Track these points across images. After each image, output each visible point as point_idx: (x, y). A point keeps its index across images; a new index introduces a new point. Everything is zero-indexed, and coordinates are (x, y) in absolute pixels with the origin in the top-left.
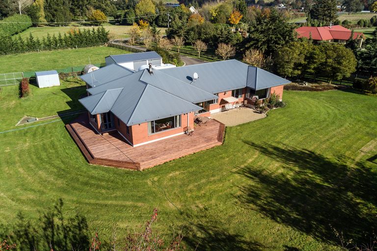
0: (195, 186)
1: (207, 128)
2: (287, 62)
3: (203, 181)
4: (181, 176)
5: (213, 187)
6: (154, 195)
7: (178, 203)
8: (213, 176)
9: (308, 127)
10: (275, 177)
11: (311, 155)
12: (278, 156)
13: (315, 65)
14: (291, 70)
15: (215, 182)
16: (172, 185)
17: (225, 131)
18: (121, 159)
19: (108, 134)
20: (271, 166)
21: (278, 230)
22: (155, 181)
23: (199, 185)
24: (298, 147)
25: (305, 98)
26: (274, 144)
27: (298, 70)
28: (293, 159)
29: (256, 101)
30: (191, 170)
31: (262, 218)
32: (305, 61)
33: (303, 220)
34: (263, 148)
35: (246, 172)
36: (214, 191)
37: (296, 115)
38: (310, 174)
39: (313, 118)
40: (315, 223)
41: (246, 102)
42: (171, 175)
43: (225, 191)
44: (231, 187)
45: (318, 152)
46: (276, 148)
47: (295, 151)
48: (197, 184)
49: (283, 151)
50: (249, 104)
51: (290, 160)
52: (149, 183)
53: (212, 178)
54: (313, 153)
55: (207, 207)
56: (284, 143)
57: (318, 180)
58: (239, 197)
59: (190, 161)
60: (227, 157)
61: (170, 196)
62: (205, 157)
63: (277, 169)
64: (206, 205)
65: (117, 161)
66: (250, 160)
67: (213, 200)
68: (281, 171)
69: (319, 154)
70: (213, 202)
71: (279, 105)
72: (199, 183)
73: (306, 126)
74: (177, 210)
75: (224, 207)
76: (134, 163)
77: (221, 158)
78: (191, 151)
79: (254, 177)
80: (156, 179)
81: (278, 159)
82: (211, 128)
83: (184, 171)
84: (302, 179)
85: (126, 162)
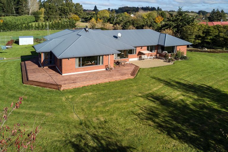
0: (101, 104)
1: (125, 68)
2: (190, 35)
3: (111, 100)
4: (93, 96)
5: (118, 105)
6: (64, 108)
7: (82, 115)
8: (120, 97)
9: (207, 71)
10: (175, 101)
11: (209, 88)
12: (180, 88)
13: (211, 37)
14: (194, 40)
15: (120, 102)
16: (82, 102)
17: (139, 71)
18: (48, 82)
19: (48, 67)
20: (173, 94)
21: (174, 146)
22: (69, 98)
23: (106, 103)
24: (198, 83)
25: (205, 56)
26: (177, 80)
27: (199, 40)
28: (193, 90)
29: (166, 55)
30: (102, 92)
31: (159, 133)
32: (203, 34)
33: (201, 138)
34: (168, 82)
35: (149, 97)
36: (118, 108)
37: (197, 64)
38: (208, 102)
39: (211, 66)
40: (214, 142)
41: (158, 55)
42: (84, 95)
43: (128, 109)
44: (134, 106)
45: (215, 87)
46: (178, 83)
47: (195, 85)
48: (104, 102)
49: (184, 85)
50: (161, 56)
51: (190, 91)
52: (64, 99)
53: (119, 99)
54: (211, 87)
55: (108, 120)
56: (186, 79)
57: (216, 106)
58: (139, 114)
59: (104, 86)
60: (136, 86)
61: (77, 109)
62: (118, 85)
63: (178, 96)
64: (107, 118)
65: (44, 83)
66: (155, 89)
67: (115, 115)
68: (182, 97)
69: (216, 88)
70: (115, 116)
71: (183, 58)
72: (106, 102)
73: (205, 70)
74: (79, 120)
75: (124, 122)
76: (57, 85)
77: (131, 86)
78: (107, 80)
79: (156, 101)
80: (70, 96)
81: (179, 90)
82: (127, 68)
83: (96, 92)
84: (200, 104)
85: (51, 84)
